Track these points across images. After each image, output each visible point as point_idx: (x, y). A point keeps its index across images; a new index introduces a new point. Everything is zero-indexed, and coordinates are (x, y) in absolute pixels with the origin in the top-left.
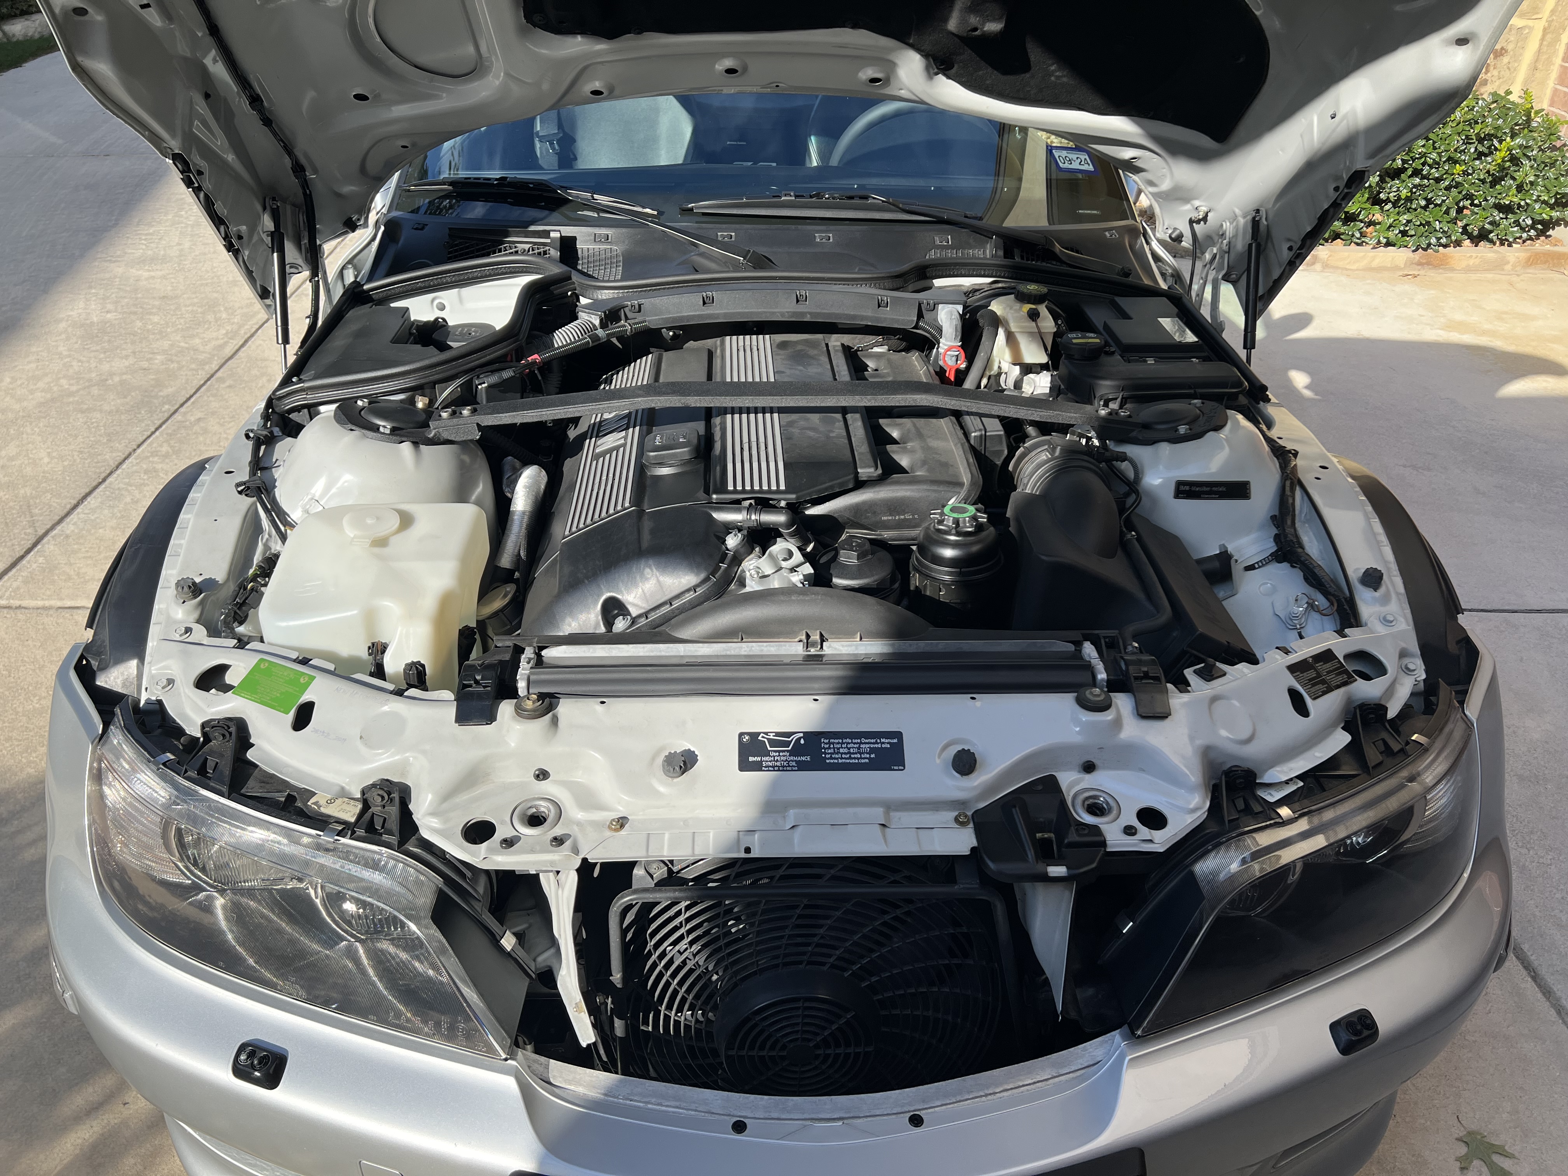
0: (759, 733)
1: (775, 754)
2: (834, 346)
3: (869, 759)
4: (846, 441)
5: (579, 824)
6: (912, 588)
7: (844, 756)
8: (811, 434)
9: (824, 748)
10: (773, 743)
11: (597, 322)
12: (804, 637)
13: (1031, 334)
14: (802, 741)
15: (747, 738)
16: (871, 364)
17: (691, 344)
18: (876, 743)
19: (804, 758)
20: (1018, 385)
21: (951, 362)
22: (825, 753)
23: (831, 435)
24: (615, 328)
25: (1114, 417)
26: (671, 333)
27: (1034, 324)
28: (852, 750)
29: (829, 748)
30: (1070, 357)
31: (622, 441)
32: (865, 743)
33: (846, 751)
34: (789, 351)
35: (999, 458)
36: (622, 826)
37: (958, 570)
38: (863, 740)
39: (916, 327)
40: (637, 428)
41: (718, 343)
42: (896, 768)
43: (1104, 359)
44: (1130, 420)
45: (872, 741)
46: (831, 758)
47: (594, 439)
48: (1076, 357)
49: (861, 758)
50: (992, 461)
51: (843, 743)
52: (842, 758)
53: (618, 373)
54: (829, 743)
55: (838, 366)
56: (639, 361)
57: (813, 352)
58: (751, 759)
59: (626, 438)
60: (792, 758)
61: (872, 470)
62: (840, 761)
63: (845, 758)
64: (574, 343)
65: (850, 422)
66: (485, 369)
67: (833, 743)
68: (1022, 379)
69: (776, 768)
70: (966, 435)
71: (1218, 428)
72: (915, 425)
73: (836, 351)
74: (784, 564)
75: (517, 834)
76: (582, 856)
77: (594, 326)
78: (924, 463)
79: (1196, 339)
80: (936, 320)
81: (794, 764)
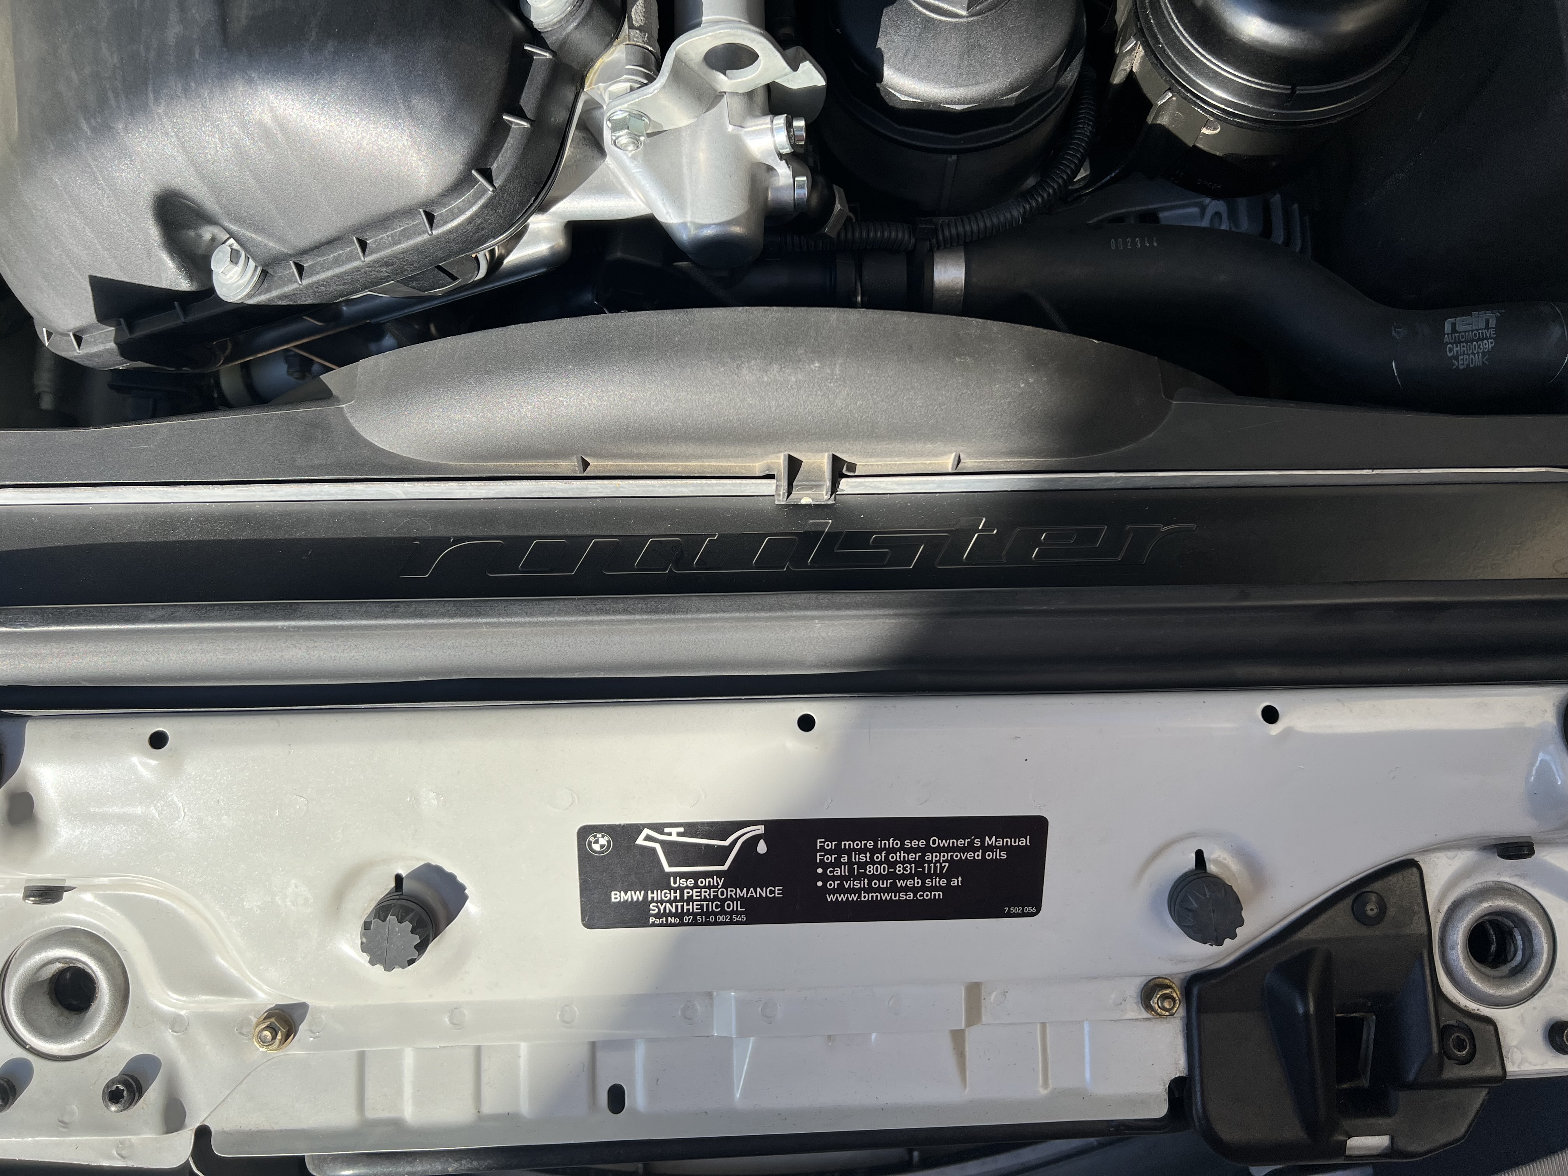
0: (637, 829)
1: (683, 883)
3: (946, 889)
5: (176, 1023)
6: (1118, 79)
7: (876, 884)
9: (823, 864)
10: (677, 853)
14: (762, 848)
15: (603, 841)
18: (971, 848)
19: (764, 893)
22: (825, 878)
28: (899, 869)
29: (838, 864)
32: (939, 850)
33: (883, 869)
36: (290, 1031)
37: (1283, 89)
38: (936, 842)
42: (1014, 910)
45: (960, 843)
46: (841, 890)
49: (923, 888)
51: (875, 850)
52: (868, 890)
54: (838, 851)
58: (617, 897)
60: (730, 892)
62: (865, 897)
63: (879, 890)
67: (849, 852)
69: (686, 919)
74: (724, 84)
75: (19, 1053)
76: (192, 1125)
81: (737, 906)
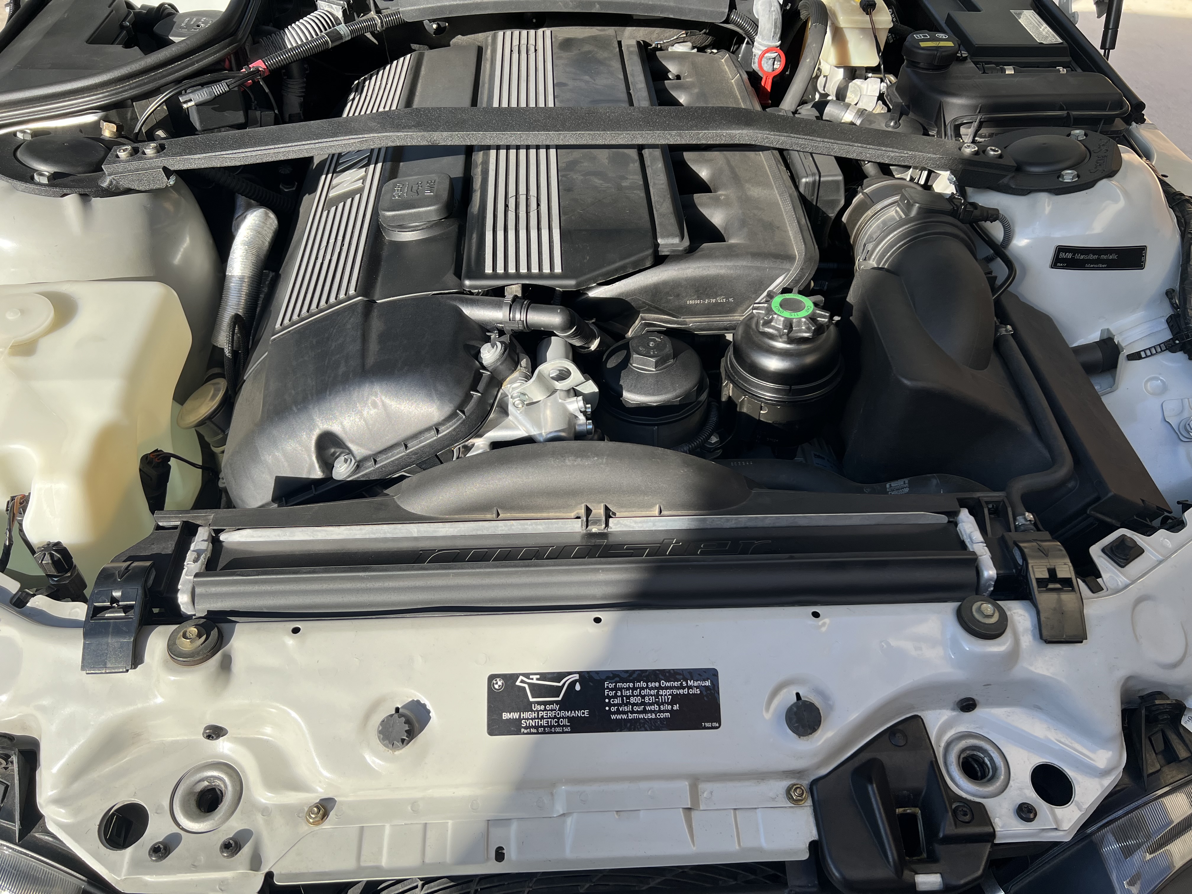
0: (516, 676)
1: (538, 707)
2: (628, 46)
3: (671, 712)
4: (643, 194)
5: (265, 811)
6: (724, 399)
7: (636, 708)
8: (597, 181)
9: (609, 698)
10: (537, 690)
11: (340, 14)
12: (582, 512)
13: (863, 30)
14: (578, 687)
15: (500, 683)
16: (673, 69)
17: (459, 39)
18: (681, 687)
19: (579, 713)
20: (841, 95)
21: (767, 67)
22: (610, 705)
23: (625, 184)
24: (361, 21)
25: (980, 158)
26: (435, 26)
27: (868, 18)
28: (647, 700)
29: (615, 696)
30: (913, 64)
31: (359, 184)
32: (666, 688)
33: (639, 700)
34: (574, 52)
35: (833, 209)
36: (325, 815)
37: (787, 387)
38: (664, 683)
39: (727, 21)
40: (379, 165)
41: (490, 40)
42: (708, 725)
43: (956, 69)
44: (1001, 161)
45: (676, 684)
46: (618, 712)
47: (330, 176)
48: (922, 65)
49: (660, 711)
50: (824, 213)
51: (634, 689)
52: (633, 712)
53: (370, 79)
54: (615, 689)
55: (633, 75)
56: (395, 62)
57: (602, 54)
58: (506, 716)
59: (364, 179)
60: (563, 713)
61: (676, 240)
62: (631, 716)
63: (638, 712)
64: (311, 42)
65: (647, 162)
66: (193, 81)
67: (621, 689)
68: (846, 88)
69: (541, 730)
70: (794, 179)
71: (1111, 174)
72: (728, 162)
73: (631, 53)
74: (559, 385)
75: (176, 830)
76: (265, 870)
77: (336, 19)
78: (743, 223)
79: (1060, 40)
80: (751, 11)
81: (565, 722)
